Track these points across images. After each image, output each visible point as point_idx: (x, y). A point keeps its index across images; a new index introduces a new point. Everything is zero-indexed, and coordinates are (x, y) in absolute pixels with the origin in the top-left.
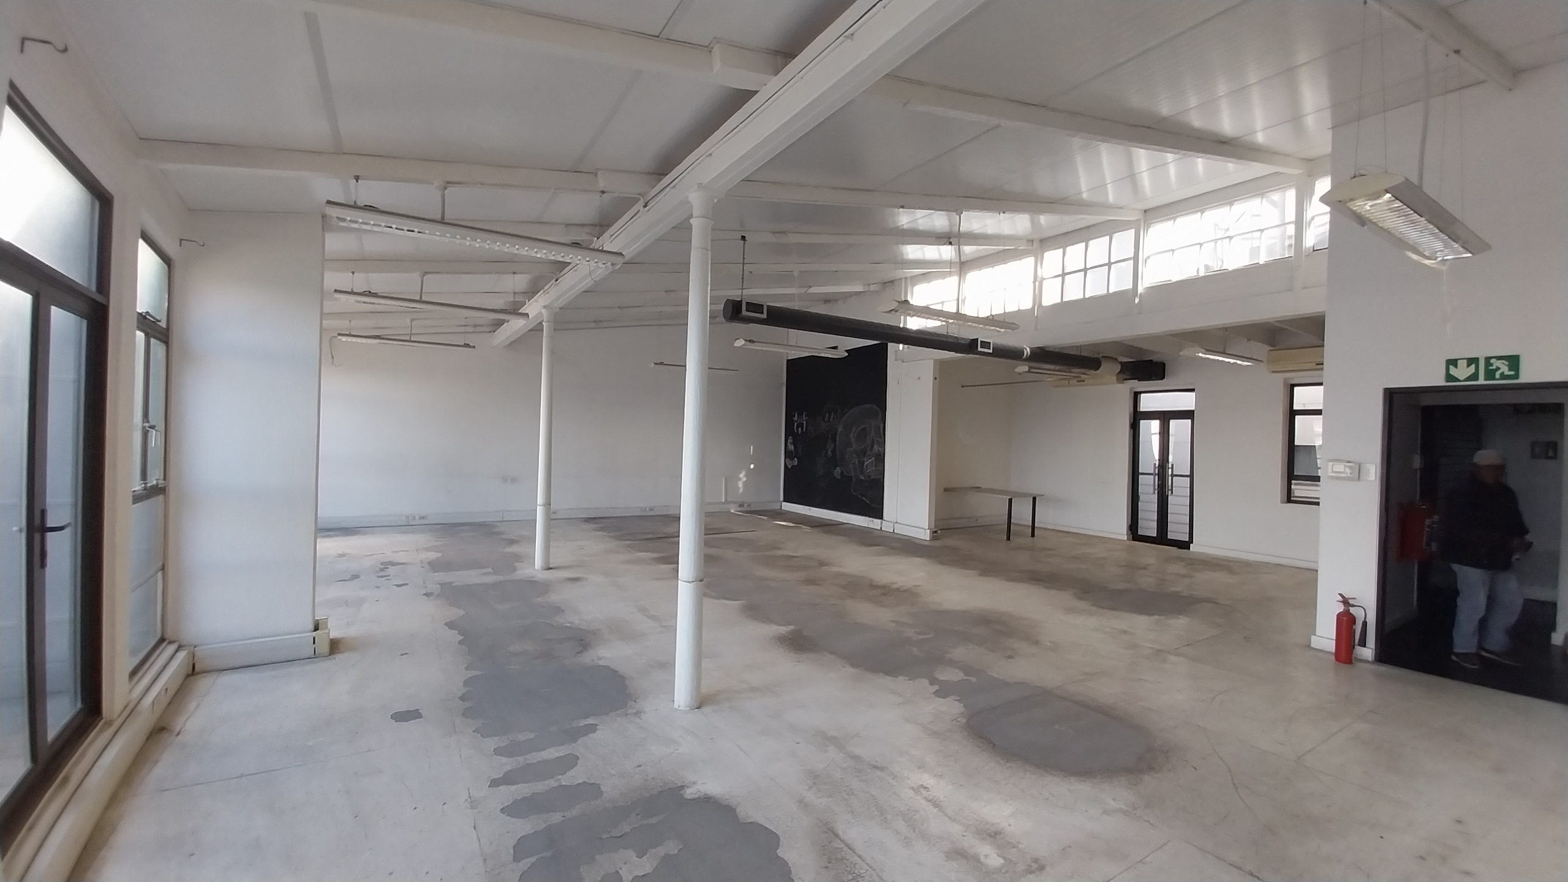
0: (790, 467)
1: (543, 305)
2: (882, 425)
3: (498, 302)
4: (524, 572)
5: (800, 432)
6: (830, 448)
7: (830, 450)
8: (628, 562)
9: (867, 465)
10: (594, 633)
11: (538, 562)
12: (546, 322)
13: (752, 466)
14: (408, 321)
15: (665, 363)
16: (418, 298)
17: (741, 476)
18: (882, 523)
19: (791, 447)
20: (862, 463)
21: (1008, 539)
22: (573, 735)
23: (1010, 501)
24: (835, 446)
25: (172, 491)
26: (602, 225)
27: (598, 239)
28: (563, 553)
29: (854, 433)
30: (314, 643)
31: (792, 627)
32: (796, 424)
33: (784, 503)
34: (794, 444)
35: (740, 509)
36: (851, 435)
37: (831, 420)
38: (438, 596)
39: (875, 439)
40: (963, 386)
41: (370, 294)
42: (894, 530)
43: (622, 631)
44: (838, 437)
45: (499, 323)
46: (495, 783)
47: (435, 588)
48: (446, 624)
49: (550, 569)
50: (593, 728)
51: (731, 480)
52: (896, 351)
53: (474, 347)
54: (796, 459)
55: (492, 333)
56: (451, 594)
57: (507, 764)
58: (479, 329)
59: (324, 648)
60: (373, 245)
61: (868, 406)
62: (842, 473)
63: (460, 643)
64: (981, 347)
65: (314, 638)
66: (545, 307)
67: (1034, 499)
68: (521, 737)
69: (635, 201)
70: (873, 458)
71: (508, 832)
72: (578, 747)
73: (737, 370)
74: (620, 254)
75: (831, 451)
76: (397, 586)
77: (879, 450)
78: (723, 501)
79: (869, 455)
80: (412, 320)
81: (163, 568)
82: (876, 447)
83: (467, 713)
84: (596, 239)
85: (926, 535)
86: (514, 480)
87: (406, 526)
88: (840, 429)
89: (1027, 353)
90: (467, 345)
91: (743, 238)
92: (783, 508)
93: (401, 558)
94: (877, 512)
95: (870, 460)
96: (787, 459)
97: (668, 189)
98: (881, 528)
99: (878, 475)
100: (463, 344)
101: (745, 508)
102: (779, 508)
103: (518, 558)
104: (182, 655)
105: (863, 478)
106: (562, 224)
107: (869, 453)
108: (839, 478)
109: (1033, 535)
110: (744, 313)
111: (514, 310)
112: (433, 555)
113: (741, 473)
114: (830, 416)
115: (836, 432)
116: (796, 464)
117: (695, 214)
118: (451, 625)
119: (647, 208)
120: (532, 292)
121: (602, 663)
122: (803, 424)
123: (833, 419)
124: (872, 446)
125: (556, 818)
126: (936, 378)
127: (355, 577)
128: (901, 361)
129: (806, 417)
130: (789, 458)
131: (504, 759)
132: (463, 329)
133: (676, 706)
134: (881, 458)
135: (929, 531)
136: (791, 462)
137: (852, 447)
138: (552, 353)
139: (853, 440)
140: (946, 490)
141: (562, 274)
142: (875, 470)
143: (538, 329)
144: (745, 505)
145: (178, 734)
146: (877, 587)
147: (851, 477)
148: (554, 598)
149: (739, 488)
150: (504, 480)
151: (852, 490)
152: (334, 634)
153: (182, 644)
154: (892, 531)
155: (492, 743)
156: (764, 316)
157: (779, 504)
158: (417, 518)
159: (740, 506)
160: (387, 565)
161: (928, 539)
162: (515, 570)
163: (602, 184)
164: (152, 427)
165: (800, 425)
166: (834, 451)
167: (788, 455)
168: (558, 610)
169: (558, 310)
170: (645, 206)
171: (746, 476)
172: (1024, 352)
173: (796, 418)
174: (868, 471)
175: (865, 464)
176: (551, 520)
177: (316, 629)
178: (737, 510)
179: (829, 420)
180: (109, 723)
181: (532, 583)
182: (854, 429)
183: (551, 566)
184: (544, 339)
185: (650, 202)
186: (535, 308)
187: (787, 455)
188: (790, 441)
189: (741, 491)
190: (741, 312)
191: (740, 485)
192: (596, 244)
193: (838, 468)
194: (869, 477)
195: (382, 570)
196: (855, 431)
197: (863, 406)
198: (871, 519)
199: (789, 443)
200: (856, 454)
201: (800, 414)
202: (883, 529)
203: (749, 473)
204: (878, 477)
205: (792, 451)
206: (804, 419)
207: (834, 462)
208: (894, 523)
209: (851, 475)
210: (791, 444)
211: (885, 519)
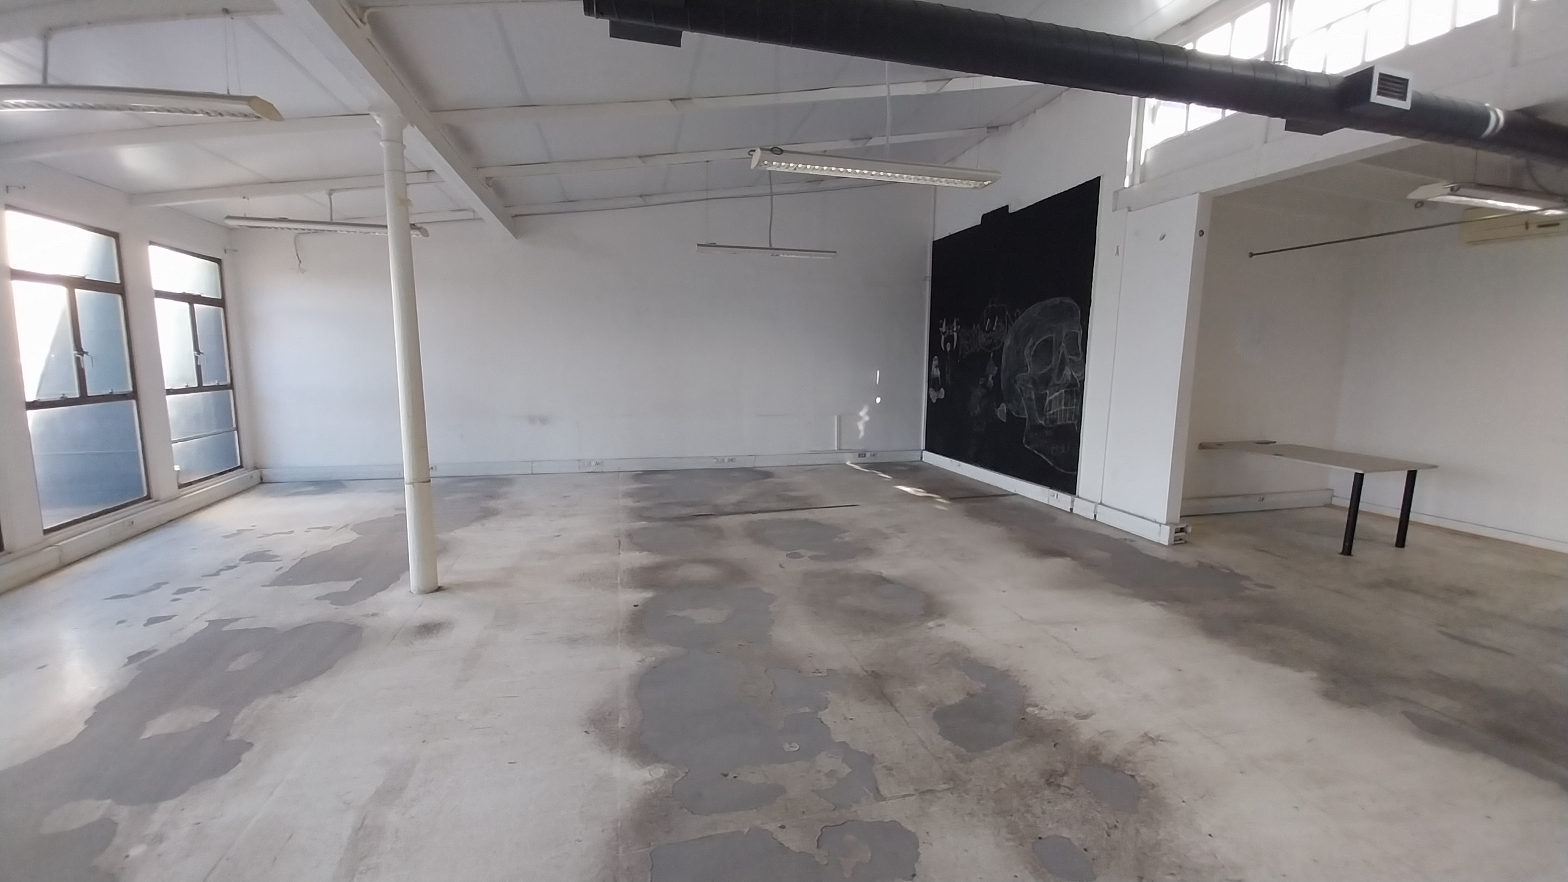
0: (934, 401)
2: (1080, 332)
5: (948, 349)
6: (992, 371)
7: (991, 376)
9: (1050, 401)
13: (878, 400)
15: (717, 244)
17: (862, 413)
18: (1073, 501)
19: (937, 372)
20: (1041, 399)
21: (1347, 550)
23: (1359, 479)
24: (999, 370)
29: (1031, 348)
32: (943, 337)
33: (925, 452)
34: (941, 367)
35: (862, 460)
36: (1026, 352)
37: (994, 329)
39: (1068, 357)
40: (1252, 255)
42: (1095, 516)
44: (1004, 356)
51: (845, 421)
52: (1116, 193)
54: (942, 389)
61: (1057, 300)
62: (1009, 412)
64: (1379, 93)
67: (1412, 476)
70: (1063, 391)
73: (835, 252)
75: (994, 378)
77: (1072, 376)
78: (836, 449)
79: (1055, 385)
82: (1068, 372)
85: (1163, 536)
86: (544, 420)
88: (1008, 342)
89: (1498, 120)
92: (923, 460)
94: (1066, 482)
95: (1057, 394)
96: (931, 389)
98: (1071, 509)
99: (1070, 419)
101: (868, 459)
102: (920, 459)
105: (1042, 422)
107: (1054, 380)
108: (1005, 421)
109: (1401, 542)
113: (861, 409)
114: (993, 322)
115: (1002, 348)
116: (943, 397)
122: (953, 336)
123: (997, 326)
124: (1061, 370)
126: (1202, 233)
128: (1126, 209)
129: (957, 325)
130: (933, 388)
134: (1076, 391)
135: (1168, 528)
136: (936, 394)
137: (1027, 371)
139: (1028, 360)
140: (1202, 446)
142: (1065, 410)
144: (868, 455)
147: (1025, 419)
149: (859, 431)
150: (532, 419)
151: (1024, 441)
154: (1093, 518)
157: (919, 453)
159: (860, 456)
161: (1167, 544)
165: (950, 339)
166: (997, 379)
167: (933, 383)
171: (868, 414)
172: (1488, 118)
173: (943, 329)
174: (1052, 412)
175: (1048, 400)
178: (856, 462)
179: (991, 330)
182: (1031, 341)
183: (443, 583)
187: (931, 384)
188: (935, 363)
189: (862, 434)
191: (861, 426)
193: (1003, 404)
194: (1053, 421)
196: (1034, 344)
197: (1048, 302)
198: (1055, 492)
199: (933, 367)
200: (1034, 382)
201: (949, 324)
202: (1074, 511)
203: (874, 410)
204: (1070, 422)
205: (938, 378)
206: (955, 329)
207: (996, 395)
208: (1097, 504)
209: (1024, 417)
210: (936, 367)
211: (1080, 495)
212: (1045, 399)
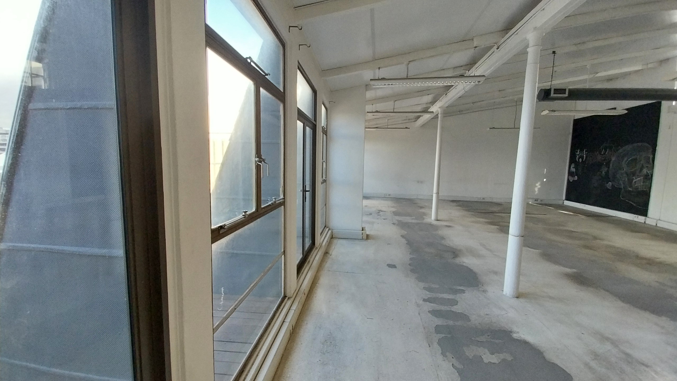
0: (571, 181)
1: (439, 106)
2: (651, 156)
3: (419, 109)
4: (427, 220)
5: (580, 161)
6: (604, 170)
8: (473, 222)
9: (635, 182)
10: (460, 251)
11: (433, 217)
12: (440, 114)
13: (545, 180)
14: (387, 120)
15: (495, 127)
16: (393, 111)
17: (537, 185)
18: (645, 219)
19: (573, 170)
20: (631, 180)
22: (456, 292)
24: (609, 169)
25: (327, 181)
26: (472, 63)
27: (469, 71)
28: (443, 215)
29: (626, 161)
30: (362, 235)
31: (575, 270)
32: (578, 156)
33: (565, 201)
34: (575, 168)
35: (536, 202)
36: (623, 163)
38: (397, 225)
39: (645, 165)
41: (377, 112)
42: (656, 224)
43: (472, 252)
44: (611, 164)
45: (419, 117)
46: (424, 300)
47: (396, 222)
48: (401, 236)
49: (438, 220)
50: (463, 291)
51: (530, 187)
52: (670, 106)
53: (409, 128)
54: (576, 177)
55: (415, 122)
56: (402, 225)
57: (428, 295)
58: (410, 121)
59: (365, 237)
60: (380, 93)
61: (640, 144)
62: (612, 185)
63: (407, 244)
65: (362, 233)
66: (440, 108)
68: (433, 286)
69: (491, 47)
70: (642, 178)
71: (432, 321)
72: (458, 297)
74: (484, 76)
75: (605, 172)
76: (384, 219)
77: (647, 172)
79: (638, 176)
80: (388, 120)
81: (325, 205)
82: (645, 170)
83: (412, 271)
84: (468, 71)
87: (385, 197)
88: (613, 159)
90: (406, 128)
91: (554, 52)
92: (565, 203)
93: (384, 209)
94: (642, 212)
95: (639, 179)
97: (513, 36)
98: (644, 222)
99: (645, 188)
100: (405, 127)
101: (539, 202)
102: (563, 203)
103: (424, 214)
104: (330, 231)
105: (631, 190)
106: (452, 68)
107: (638, 174)
108: (610, 189)
110: (552, 95)
111: (425, 111)
112: (394, 209)
113: (537, 183)
114: (605, 151)
115: (610, 161)
116: (576, 179)
117: (530, 45)
118: (402, 236)
119: (499, 49)
120: (433, 102)
121: (464, 264)
122: (583, 156)
123: (608, 153)
124: (641, 170)
125: (451, 323)
127: (371, 214)
128: (673, 113)
129: (586, 152)
130: (571, 176)
131: (428, 293)
132: (405, 121)
133: (504, 293)
134: (649, 178)
136: (572, 178)
137: (624, 170)
138: (442, 128)
139: (624, 166)
141: (448, 91)
142: (643, 185)
143: (436, 117)
144: (539, 200)
145: (331, 255)
146: (642, 258)
147: (620, 189)
148: (440, 232)
149: (535, 191)
151: (621, 197)
152: (368, 233)
153: (330, 228)
154: (655, 225)
155: (422, 285)
156: (566, 95)
157: (562, 201)
158: (388, 195)
159: (535, 200)
160: (380, 211)
162: (424, 219)
163: (475, 43)
164: (324, 162)
165: (581, 157)
166: (607, 173)
167: (571, 174)
168: (443, 238)
169: (445, 108)
170: (497, 49)
171: (540, 185)
173: (578, 153)
174: (636, 186)
175: (634, 181)
176: (439, 200)
177: (363, 230)
178: (533, 202)
179: (605, 154)
180: (317, 248)
181: (431, 225)
183: (438, 219)
184: (439, 122)
185: (500, 46)
186: (435, 108)
188: (573, 165)
189: (537, 192)
190: (550, 95)
191: (536, 189)
192: (468, 73)
193: (610, 182)
194: (637, 189)
195: (378, 213)
196: (627, 160)
197: (635, 145)
198: (637, 216)
199: (571, 167)
200: (627, 175)
201: (582, 150)
202: (646, 223)
203: (543, 184)
204: (645, 189)
205: (574, 172)
206: (584, 153)
207: (607, 178)
208: (657, 220)
209: (621, 187)
210: (573, 168)
211: (649, 217)
212: (633, 181)
